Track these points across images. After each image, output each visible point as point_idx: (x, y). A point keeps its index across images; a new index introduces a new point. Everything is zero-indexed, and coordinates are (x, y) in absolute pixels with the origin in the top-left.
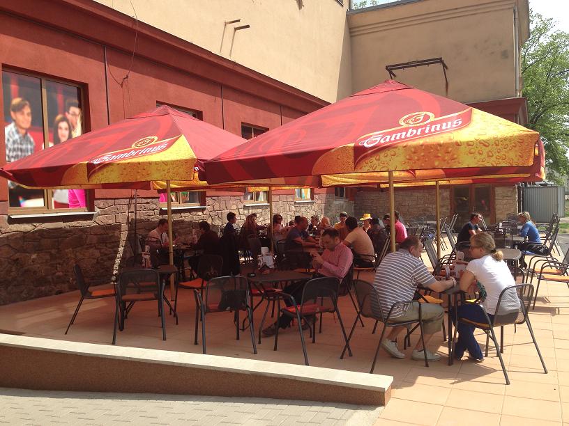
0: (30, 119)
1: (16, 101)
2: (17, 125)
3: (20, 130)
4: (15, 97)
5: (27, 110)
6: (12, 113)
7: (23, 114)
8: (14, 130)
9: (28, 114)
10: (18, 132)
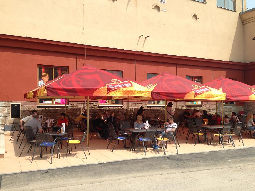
0: (48, 78)
1: (44, 74)
2: (43, 80)
3: (45, 82)
4: (43, 73)
5: (47, 76)
6: (42, 77)
7: (46, 77)
8: (42, 82)
9: (48, 77)
10: (44, 82)
